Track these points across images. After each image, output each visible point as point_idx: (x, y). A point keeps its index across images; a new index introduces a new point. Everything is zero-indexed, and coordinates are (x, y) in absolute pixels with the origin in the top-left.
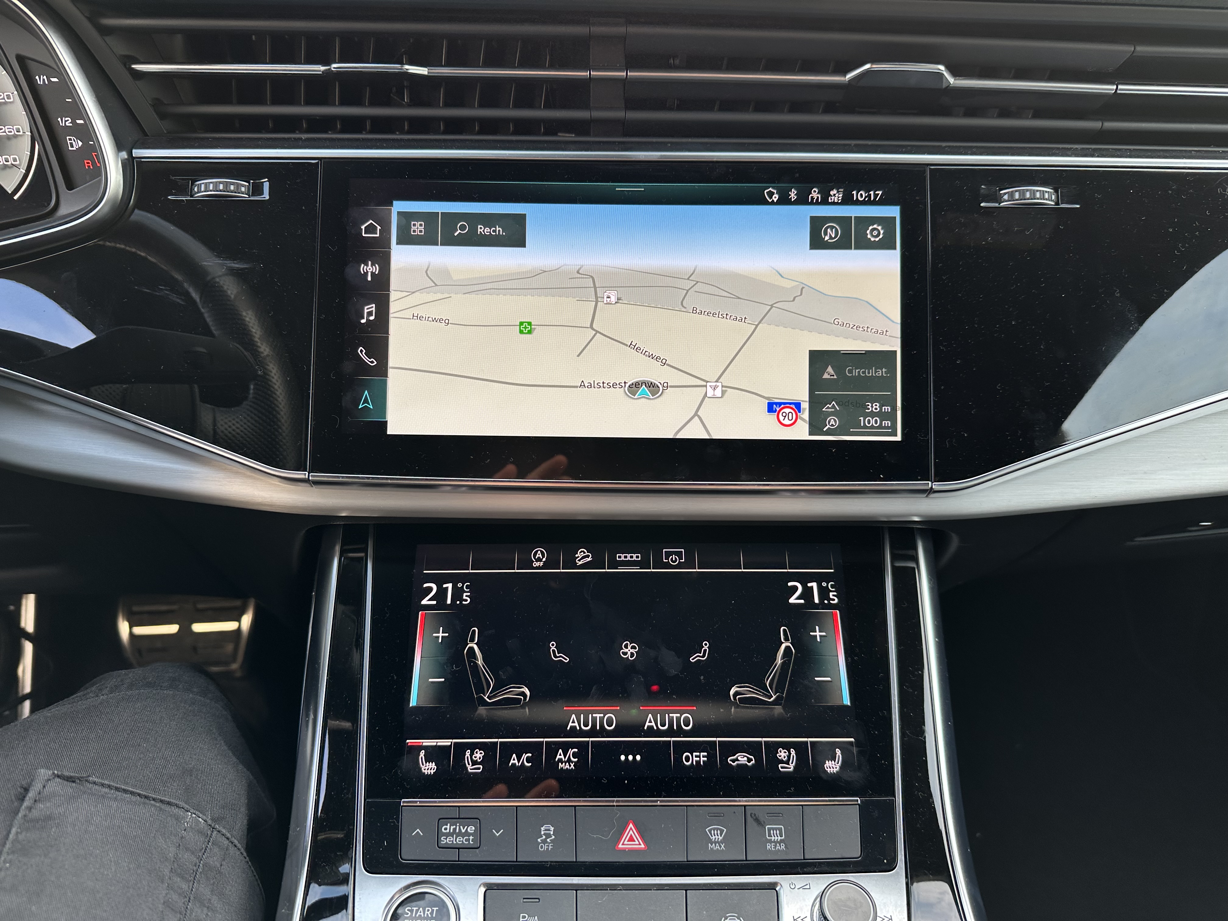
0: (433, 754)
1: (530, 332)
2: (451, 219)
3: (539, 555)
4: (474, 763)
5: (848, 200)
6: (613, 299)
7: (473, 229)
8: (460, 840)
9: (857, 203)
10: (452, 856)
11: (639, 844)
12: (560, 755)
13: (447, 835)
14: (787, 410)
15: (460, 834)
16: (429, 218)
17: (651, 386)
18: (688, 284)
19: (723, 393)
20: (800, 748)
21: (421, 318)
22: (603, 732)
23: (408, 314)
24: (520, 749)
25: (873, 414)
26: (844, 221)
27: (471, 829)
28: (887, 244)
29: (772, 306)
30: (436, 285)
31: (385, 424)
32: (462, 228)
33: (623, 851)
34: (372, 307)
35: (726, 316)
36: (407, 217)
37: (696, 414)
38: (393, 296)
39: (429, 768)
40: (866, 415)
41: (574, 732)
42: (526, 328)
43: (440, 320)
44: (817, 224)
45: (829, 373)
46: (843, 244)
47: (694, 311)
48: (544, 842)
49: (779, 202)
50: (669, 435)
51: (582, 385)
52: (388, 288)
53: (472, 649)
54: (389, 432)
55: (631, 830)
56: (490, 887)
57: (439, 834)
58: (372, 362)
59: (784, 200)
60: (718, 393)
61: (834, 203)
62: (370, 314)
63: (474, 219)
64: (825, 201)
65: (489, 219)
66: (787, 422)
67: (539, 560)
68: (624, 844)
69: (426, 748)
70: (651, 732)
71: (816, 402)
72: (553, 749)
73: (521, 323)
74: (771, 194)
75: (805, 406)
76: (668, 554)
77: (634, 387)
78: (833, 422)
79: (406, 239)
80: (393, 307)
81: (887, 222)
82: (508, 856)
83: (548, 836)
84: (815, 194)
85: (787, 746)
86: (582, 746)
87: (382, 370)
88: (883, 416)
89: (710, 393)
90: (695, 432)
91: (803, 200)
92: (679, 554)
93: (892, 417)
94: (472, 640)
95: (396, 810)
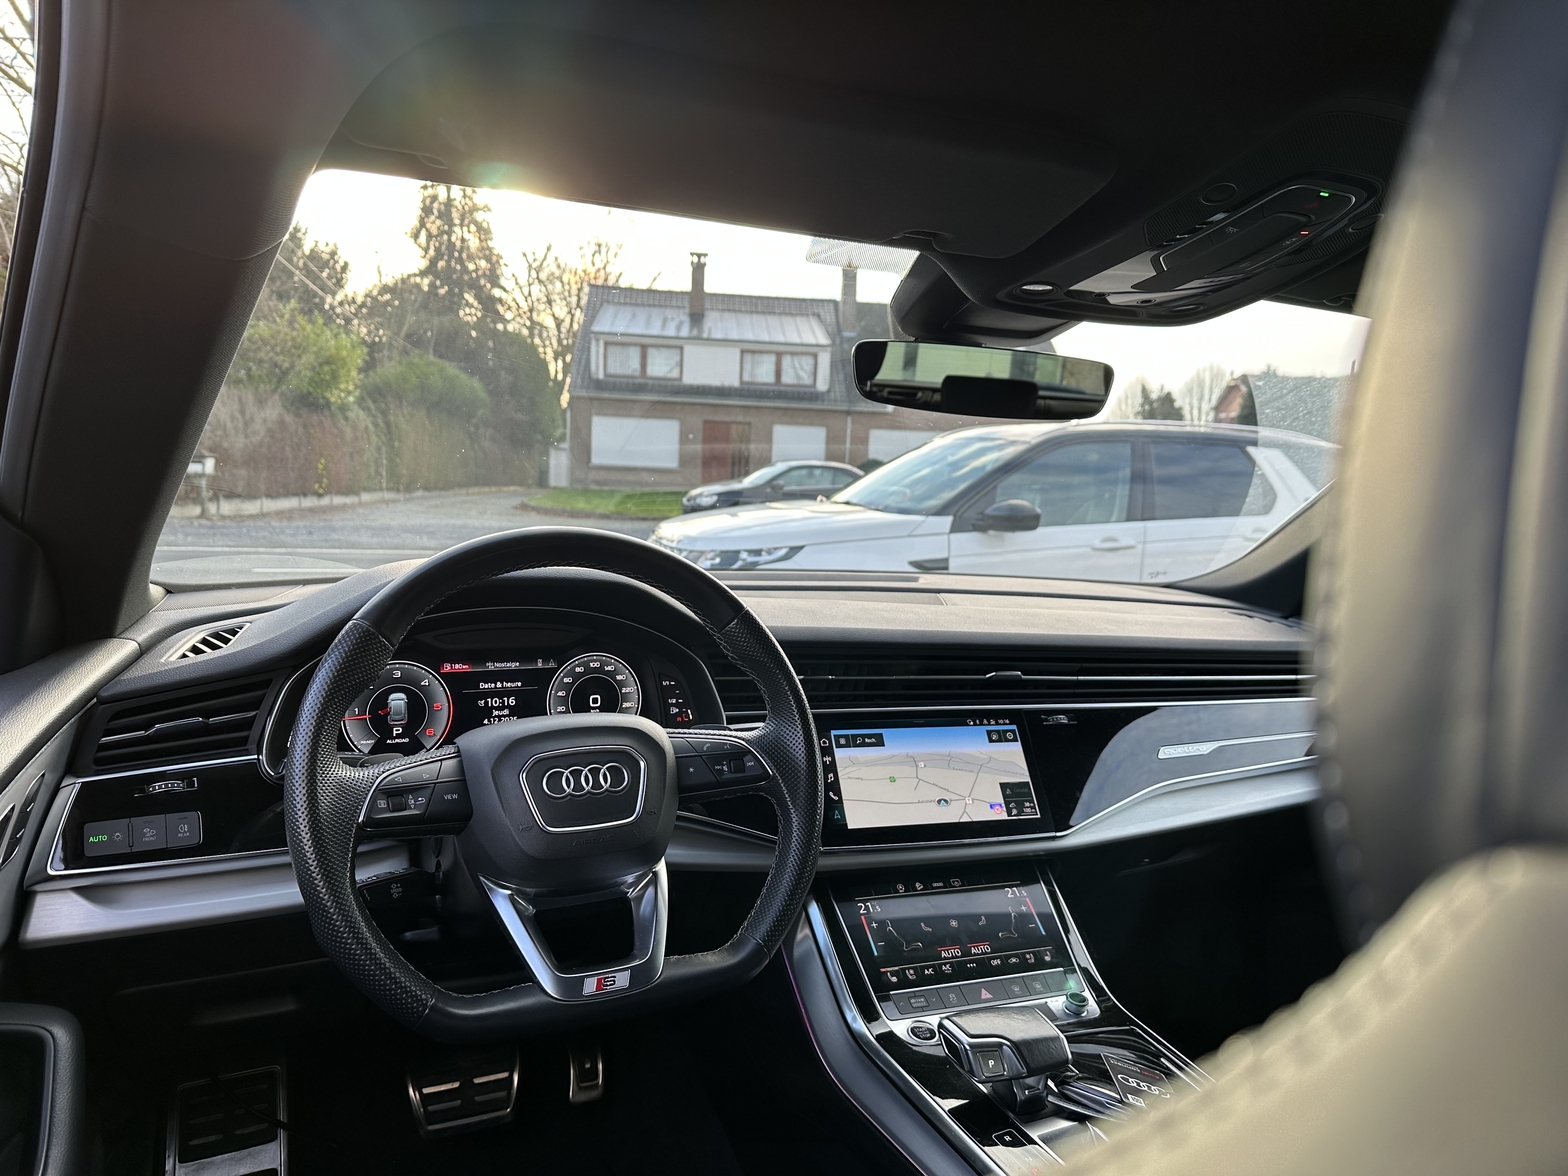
0: (893, 974)
1: (894, 781)
2: (855, 737)
3: (900, 887)
4: (911, 975)
5: (997, 724)
6: (923, 766)
7: (864, 740)
8: (920, 1005)
9: (1001, 724)
10: (921, 1010)
11: (989, 996)
12: (944, 968)
13: (914, 1003)
14: (997, 807)
15: (919, 1002)
16: (846, 737)
17: (945, 800)
18: (949, 758)
19: (973, 801)
20: (1034, 953)
21: (851, 778)
22: (957, 957)
23: (846, 776)
24: (928, 968)
25: (1028, 807)
26: (998, 732)
27: (922, 1000)
28: (1015, 740)
29: (981, 766)
30: (854, 764)
31: (846, 825)
32: (860, 740)
33: (984, 999)
34: (832, 775)
35: (966, 771)
36: (837, 737)
37: (965, 811)
38: (839, 770)
39: (894, 979)
40: (1025, 808)
41: (945, 958)
42: (893, 780)
43: (859, 778)
44: (989, 733)
45: (1008, 792)
46: (999, 740)
47: (954, 769)
48: (953, 1000)
49: (973, 725)
50: (957, 821)
51: (919, 802)
52: (836, 766)
53: (889, 929)
54: (849, 828)
55: (984, 991)
57: (911, 1003)
58: (836, 798)
59: (975, 724)
60: (971, 802)
61: (992, 725)
62: (831, 778)
63: (864, 736)
64: (989, 724)
65: (870, 736)
66: (998, 812)
67: (901, 889)
68: (983, 995)
69: (890, 972)
70: (975, 954)
71: (1007, 804)
72: (940, 965)
73: (890, 778)
74: (970, 722)
75: (1003, 805)
76: (954, 882)
77: (939, 801)
78: (1014, 812)
79: (839, 746)
80: (840, 774)
81: (1013, 731)
83: (954, 998)
84: (985, 722)
85: (1029, 953)
86: (951, 963)
87: (841, 800)
88: (1032, 808)
89: (968, 802)
90: (965, 819)
91: (981, 724)
92: (957, 881)
93: (1034, 808)
94: (889, 926)
95: (889, 996)
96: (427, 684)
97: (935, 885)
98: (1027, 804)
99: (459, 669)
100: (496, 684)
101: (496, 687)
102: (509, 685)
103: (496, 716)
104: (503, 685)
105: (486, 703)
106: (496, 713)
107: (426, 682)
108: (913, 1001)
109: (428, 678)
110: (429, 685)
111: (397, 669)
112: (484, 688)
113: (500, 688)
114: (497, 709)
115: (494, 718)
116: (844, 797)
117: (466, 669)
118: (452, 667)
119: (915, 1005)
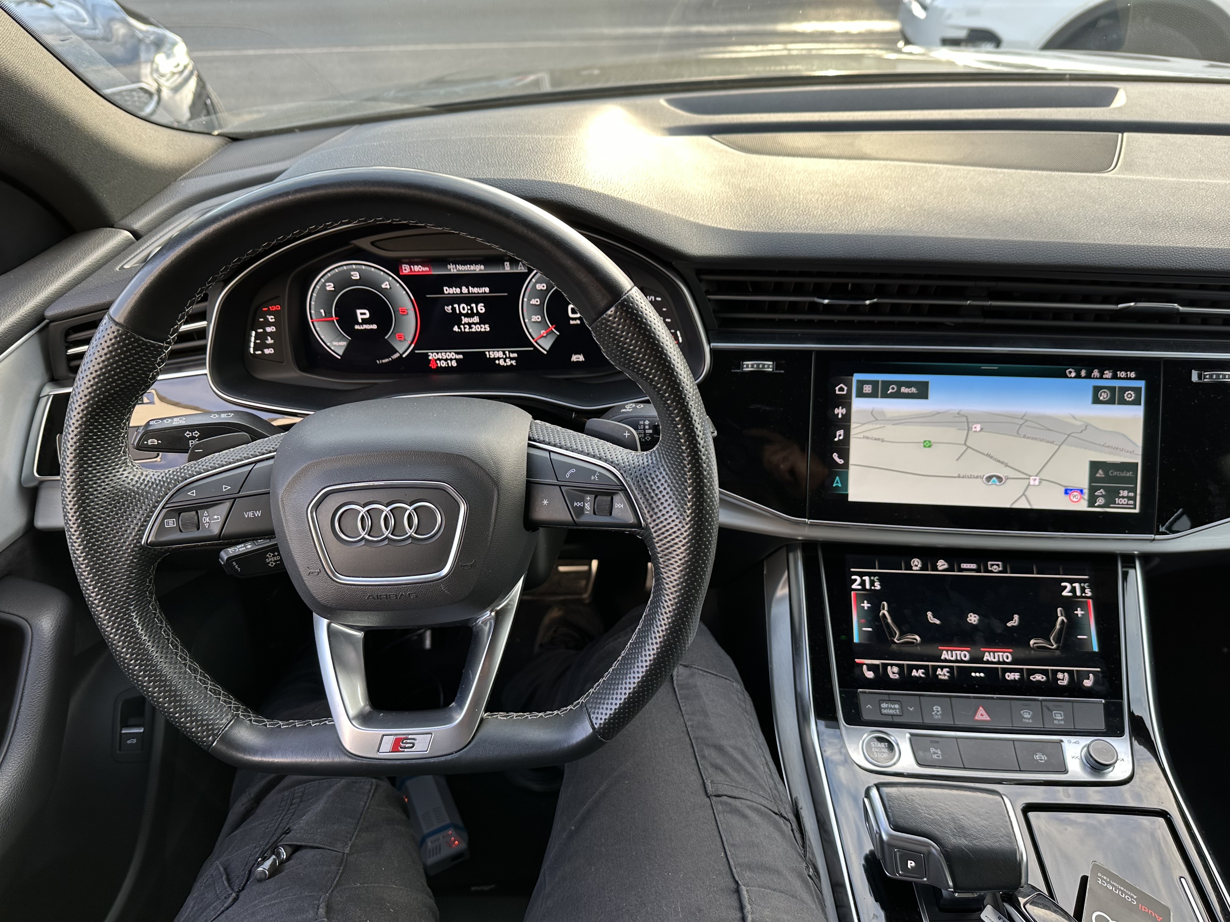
0: (870, 668)
1: (930, 446)
2: (886, 384)
3: (917, 563)
4: (894, 673)
5: (1115, 377)
6: (978, 429)
7: (899, 389)
8: (891, 712)
9: (1120, 378)
10: (889, 719)
11: (986, 717)
12: (939, 671)
13: (885, 709)
14: (1075, 493)
15: (891, 708)
16: (875, 384)
17: (999, 478)
18: (1021, 422)
19: (1040, 483)
20: (1070, 673)
21: (868, 438)
22: (962, 661)
23: (861, 435)
24: (918, 668)
25: (1124, 498)
26: (1112, 389)
27: (897, 706)
28: (1137, 402)
29: (1069, 435)
30: (877, 420)
31: (847, 495)
32: (893, 388)
33: (978, 721)
34: (841, 432)
35: (1042, 440)
36: (861, 383)
37: (1024, 494)
38: (853, 426)
39: (870, 675)
40: (1120, 498)
41: (946, 661)
42: (928, 444)
43: (879, 439)
44: (1097, 390)
45: (1100, 474)
46: (1111, 401)
47: (1024, 437)
48: (936, 714)
49: (1075, 377)
50: (1006, 506)
51: (959, 477)
52: (850, 421)
53: (884, 614)
54: (851, 499)
55: (981, 710)
56: (912, 735)
57: (880, 708)
58: (841, 462)
59: (1078, 376)
60: (1037, 483)
61: (1106, 378)
62: (840, 435)
63: (900, 384)
64: (1101, 377)
65: (908, 384)
66: (1075, 500)
67: (916, 566)
68: (978, 717)
69: (867, 665)
70: (988, 662)
71: (1092, 490)
72: (935, 668)
73: (925, 442)
74: (1070, 372)
75: (1086, 491)
76: (992, 565)
77: (989, 478)
78: (1101, 502)
79: (861, 394)
80: (853, 432)
81: (1137, 390)
82: (918, 720)
83: (938, 712)
84: (1096, 373)
85: (1063, 672)
86: (951, 668)
87: (846, 465)
88: (1130, 499)
89: (1032, 483)
90: (1021, 504)
91: (1089, 376)
92: (998, 565)
93: (1133, 498)
94: (884, 609)
95: (856, 695)
96: (388, 287)
97: (964, 566)
98: (1125, 493)
99: (419, 271)
100: (461, 289)
101: (461, 293)
102: (475, 290)
103: (465, 324)
104: (469, 291)
105: (454, 309)
106: (465, 320)
107: (386, 285)
108: (884, 705)
109: (388, 281)
110: (390, 288)
111: (354, 270)
112: (449, 294)
113: (466, 294)
114: (467, 315)
115: (464, 325)
116: (852, 460)
117: (426, 271)
118: (411, 268)
119: (884, 711)
